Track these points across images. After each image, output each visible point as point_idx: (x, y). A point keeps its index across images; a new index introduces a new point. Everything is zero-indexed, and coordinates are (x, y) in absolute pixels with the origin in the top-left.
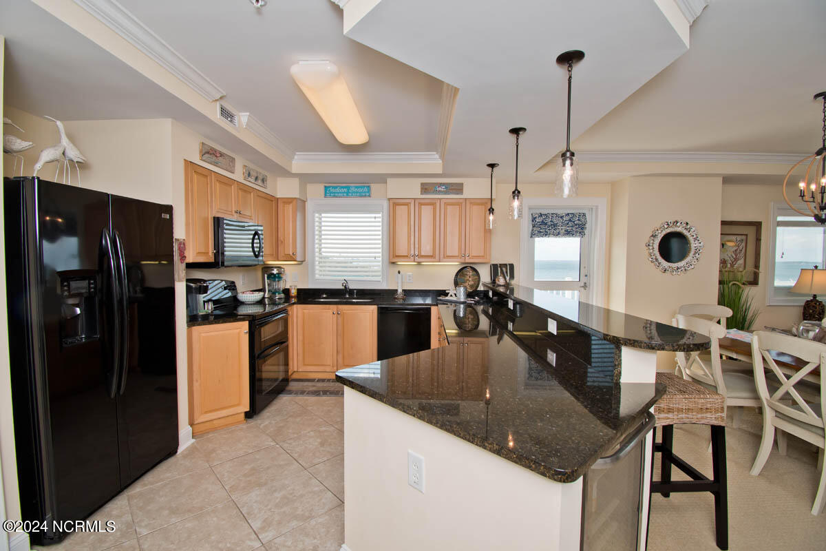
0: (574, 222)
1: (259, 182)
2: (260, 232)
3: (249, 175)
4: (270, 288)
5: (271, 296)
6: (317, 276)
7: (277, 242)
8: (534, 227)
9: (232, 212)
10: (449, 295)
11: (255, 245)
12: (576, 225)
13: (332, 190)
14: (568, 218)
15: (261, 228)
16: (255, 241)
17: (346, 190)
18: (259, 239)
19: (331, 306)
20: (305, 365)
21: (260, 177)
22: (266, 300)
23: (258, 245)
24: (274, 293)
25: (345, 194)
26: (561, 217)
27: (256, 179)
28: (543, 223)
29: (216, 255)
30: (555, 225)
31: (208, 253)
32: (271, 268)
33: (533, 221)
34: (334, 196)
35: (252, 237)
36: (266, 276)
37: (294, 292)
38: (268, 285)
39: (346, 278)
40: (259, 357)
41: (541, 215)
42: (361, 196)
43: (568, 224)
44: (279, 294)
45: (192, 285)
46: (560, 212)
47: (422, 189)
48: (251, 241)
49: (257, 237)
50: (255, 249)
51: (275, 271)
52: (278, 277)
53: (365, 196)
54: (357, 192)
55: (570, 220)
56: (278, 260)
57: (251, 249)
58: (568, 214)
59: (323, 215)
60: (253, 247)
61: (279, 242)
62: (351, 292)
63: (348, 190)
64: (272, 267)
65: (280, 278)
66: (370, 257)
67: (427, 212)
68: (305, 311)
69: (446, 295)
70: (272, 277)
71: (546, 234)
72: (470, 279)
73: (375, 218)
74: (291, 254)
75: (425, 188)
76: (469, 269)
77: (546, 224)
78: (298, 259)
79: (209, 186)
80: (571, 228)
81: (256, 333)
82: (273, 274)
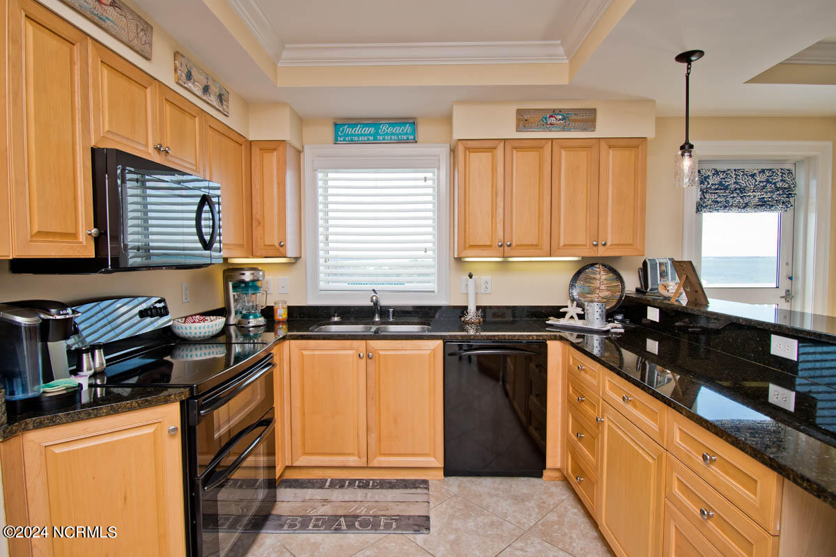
0: (775, 183)
1: (213, 100)
2: (215, 200)
3: (189, 76)
4: (239, 307)
5: (239, 322)
6: (322, 285)
7: (250, 222)
8: (703, 192)
9: (146, 146)
10: (568, 316)
11: (203, 223)
12: (778, 189)
13: (349, 130)
14: (763, 178)
15: (218, 192)
16: (204, 215)
17: (372, 130)
18: (212, 211)
19: (356, 343)
20: (305, 454)
21: (214, 90)
22: (232, 329)
23: (211, 223)
24: (246, 317)
25: (371, 138)
26: (753, 176)
27: (206, 89)
28: (723, 186)
29: (99, 241)
30: (742, 190)
31: (74, 235)
32: (239, 269)
33: (702, 183)
34: (352, 142)
35: (195, 208)
36: (230, 285)
37: (281, 314)
38: (236, 300)
39: (376, 287)
40: (206, 481)
41: (717, 173)
42: (400, 142)
43: (764, 187)
44: (255, 317)
45: (19, 319)
46: (749, 168)
47: (518, 120)
48: (194, 215)
49: (206, 208)
50: (204, 230)
51: (248, 276)
52: (253, 286)
53: (407, 142)
54: (393, 134)
55: (768, 181)
56: (253, 256)
57: (194, 230)
58: (763, 171)
59: (331, 175)
60: (199, 226)
61: (255, 224)
62: (384, 312)
63: (377, 130)
64: (242, 269)
65: (256, 288)
66: (416, 250)
67: (523, 163)
68: (305, 353)
69: (563, 315)
70: (241, 286)
71: (726, 206)
72: (603, 287)
73: (425, 179)
74: (277, 245)
75: (524, 120)
76: (599, 268)
77: (726, 188)
78: (289, 254)
79: (77, 68)
80: (769, 195)
81: (200, 430)
82: (243, 281)
